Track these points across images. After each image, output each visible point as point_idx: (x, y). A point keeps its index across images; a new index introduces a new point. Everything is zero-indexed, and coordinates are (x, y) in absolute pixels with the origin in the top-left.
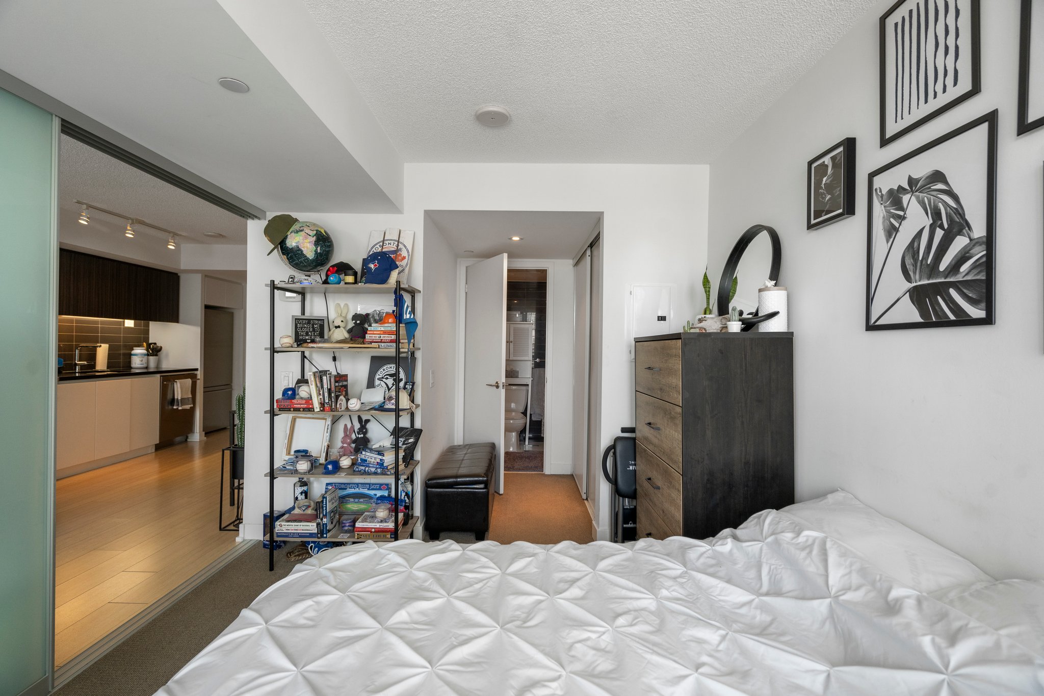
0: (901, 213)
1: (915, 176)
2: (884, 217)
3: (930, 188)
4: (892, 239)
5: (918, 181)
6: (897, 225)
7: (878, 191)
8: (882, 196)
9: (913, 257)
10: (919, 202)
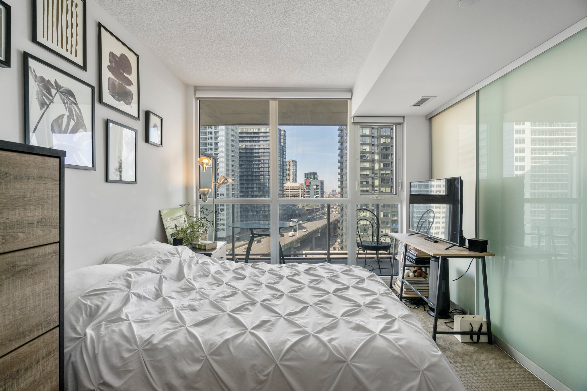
0: (51, 98)
1: (60, 83)
2: (37, 91)
3: (67, 96)
4: (44, 109)
5: (61, 87)
6: (48, 103)
7: (32, 70)
8: (36, 76)
9: (59, 127)
10: (62, 99)
